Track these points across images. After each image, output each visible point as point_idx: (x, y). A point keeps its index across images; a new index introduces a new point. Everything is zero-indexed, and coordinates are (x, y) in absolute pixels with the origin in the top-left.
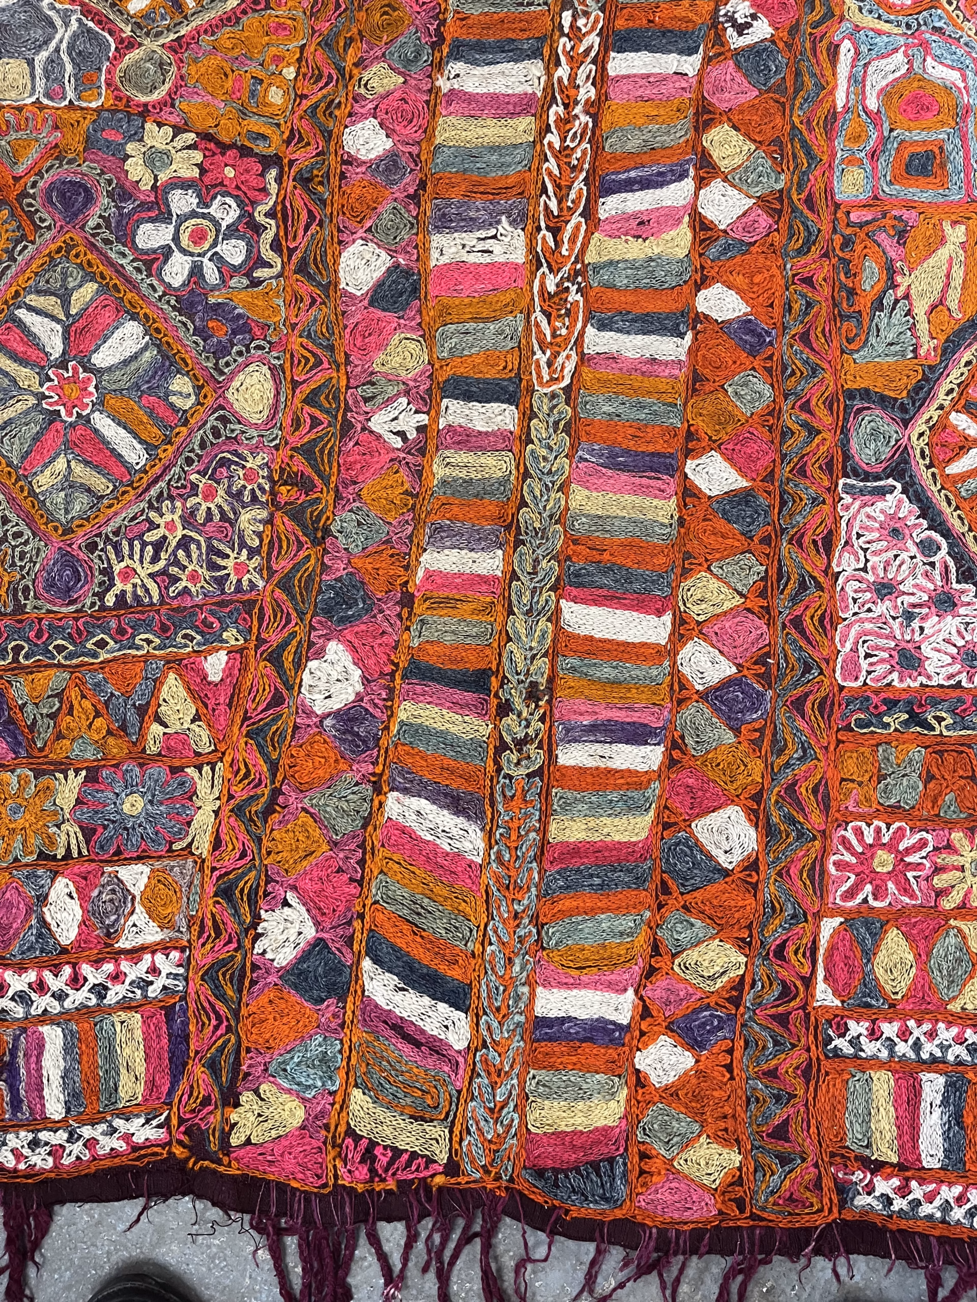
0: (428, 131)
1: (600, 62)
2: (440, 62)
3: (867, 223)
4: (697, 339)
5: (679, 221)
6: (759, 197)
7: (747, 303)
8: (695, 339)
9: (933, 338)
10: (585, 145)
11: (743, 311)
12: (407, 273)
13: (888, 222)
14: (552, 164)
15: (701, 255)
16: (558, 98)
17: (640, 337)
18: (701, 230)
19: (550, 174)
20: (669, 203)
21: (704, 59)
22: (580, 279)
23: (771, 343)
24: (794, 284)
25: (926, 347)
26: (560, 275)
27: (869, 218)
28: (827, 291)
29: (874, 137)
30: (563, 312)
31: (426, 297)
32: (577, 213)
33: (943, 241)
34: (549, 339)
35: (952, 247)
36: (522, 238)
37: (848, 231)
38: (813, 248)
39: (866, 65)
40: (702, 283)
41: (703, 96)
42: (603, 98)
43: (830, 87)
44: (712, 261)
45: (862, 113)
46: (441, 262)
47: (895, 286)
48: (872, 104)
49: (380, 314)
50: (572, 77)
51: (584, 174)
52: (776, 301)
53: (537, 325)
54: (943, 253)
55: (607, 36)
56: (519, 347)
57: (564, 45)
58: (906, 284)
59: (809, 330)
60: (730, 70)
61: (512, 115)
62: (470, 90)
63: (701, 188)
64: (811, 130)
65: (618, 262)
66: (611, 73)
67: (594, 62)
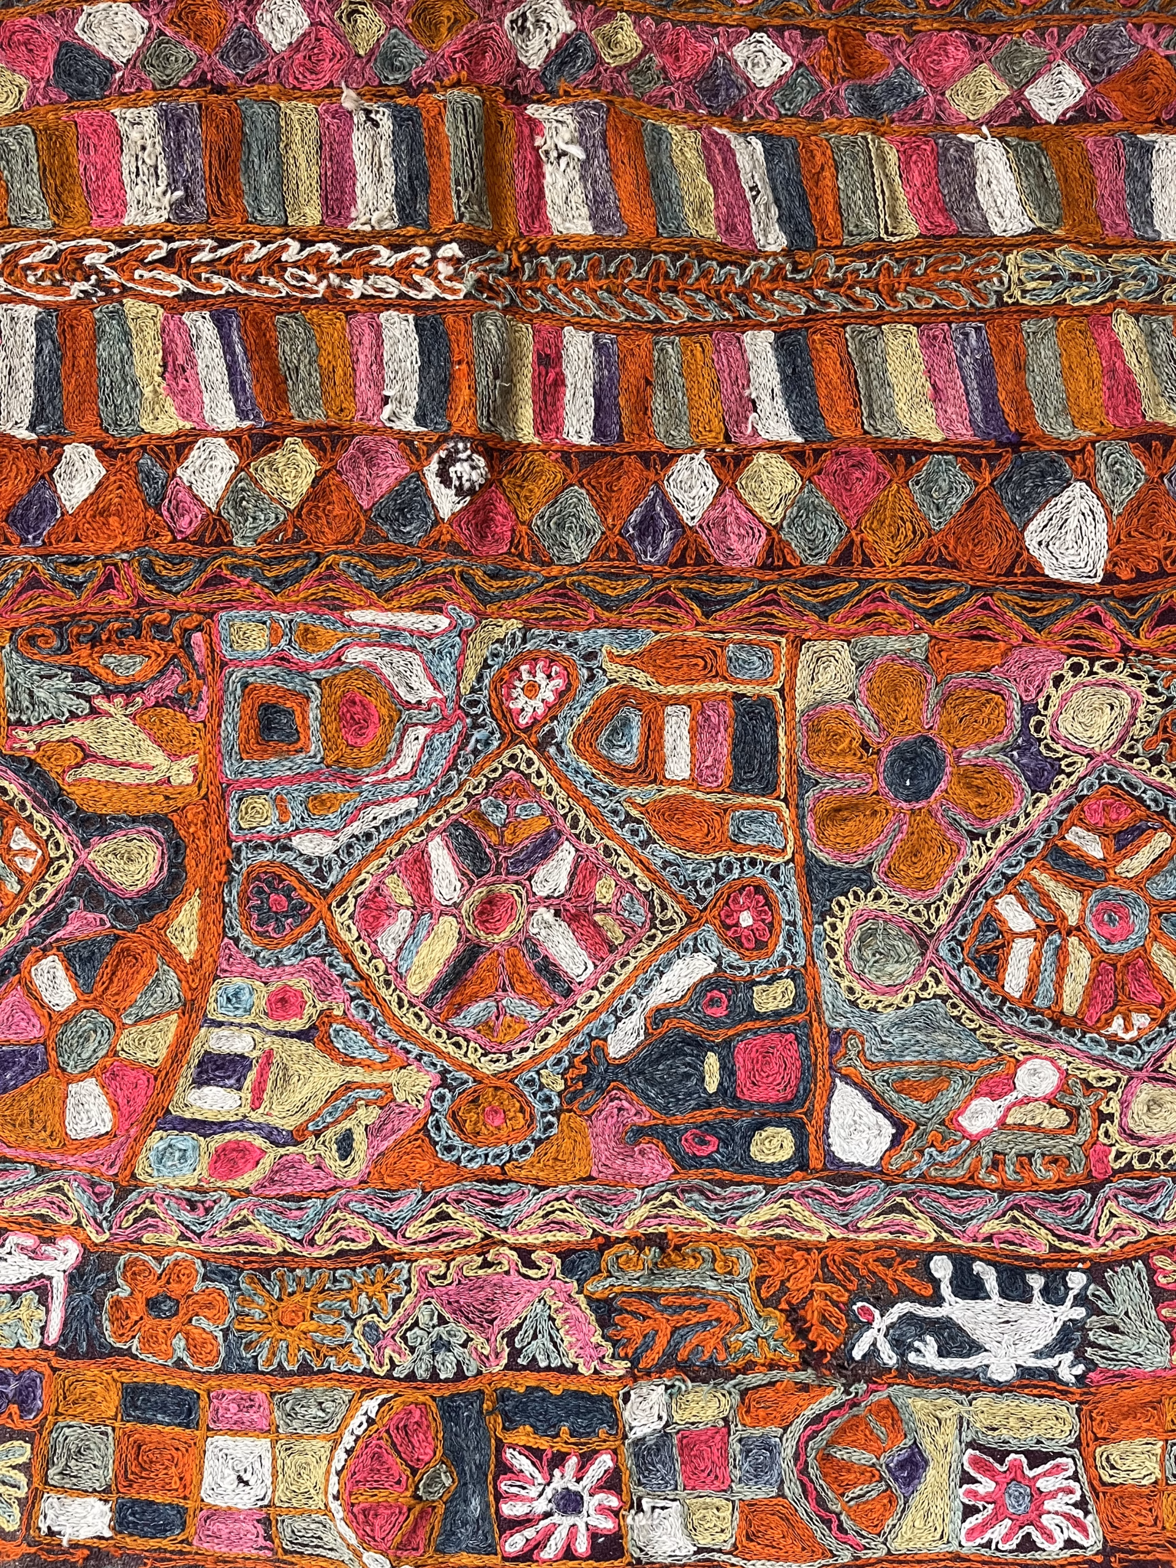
0: (293, 93)
1: (401, 303)
2: (385, 96)
3: (191, 657)
4: (25, 446)
5: (186, 417)
6: (219, 514)
7: (80, 508)
8: (26, 444)
9: (39, 746)
10: (285, 291)
11: (67, 504)
12: (105, 83)
13: (195, 682)
14: (258, 252)
15: (143, 447)
16: (350, 254)
17: (30, 377)
18: (178, 446)
19: (247, 249)
20: (206, 401)
21: (407, 433)
22: (101, 293)
23: (24, 541)
24: (105, 566)
25: (26, 737)
26: (106, 270)
27: (197, 657)
28: (94, 605)
29: (309, 660)
30: (58, 277)
31: (73, 108)
32: (190, 286)
33: (174, 757)
34: (22, 262)
35: (164, 768)
36: (157, 221)
37: (176, 631)
38: (151, 587)
39: (413, 648)
40: (106, 452)
41: (354, 436)
42: (348, 308)
43: (382, 602)
44: (137, 463)
45: (341, 643)
46: (120, 123)
47: (108, 694)
48: (355, 655)
49: (52, 56)
50: (380, 271)
51: (243, 291)
52: (81, 544)
53: (39, 247)
54: (157, 758)
55: (435, 307)
56: (10, 226)
57: (421, 255)
58: (112, 710)
59: (44, 587)
60: (399, 471)
61: (325, 199)
62: (355, 140)
63: (226, 438)
64: (319, 580)
65: (128, 342)
66: (384, 316)
67: (402, 295)
